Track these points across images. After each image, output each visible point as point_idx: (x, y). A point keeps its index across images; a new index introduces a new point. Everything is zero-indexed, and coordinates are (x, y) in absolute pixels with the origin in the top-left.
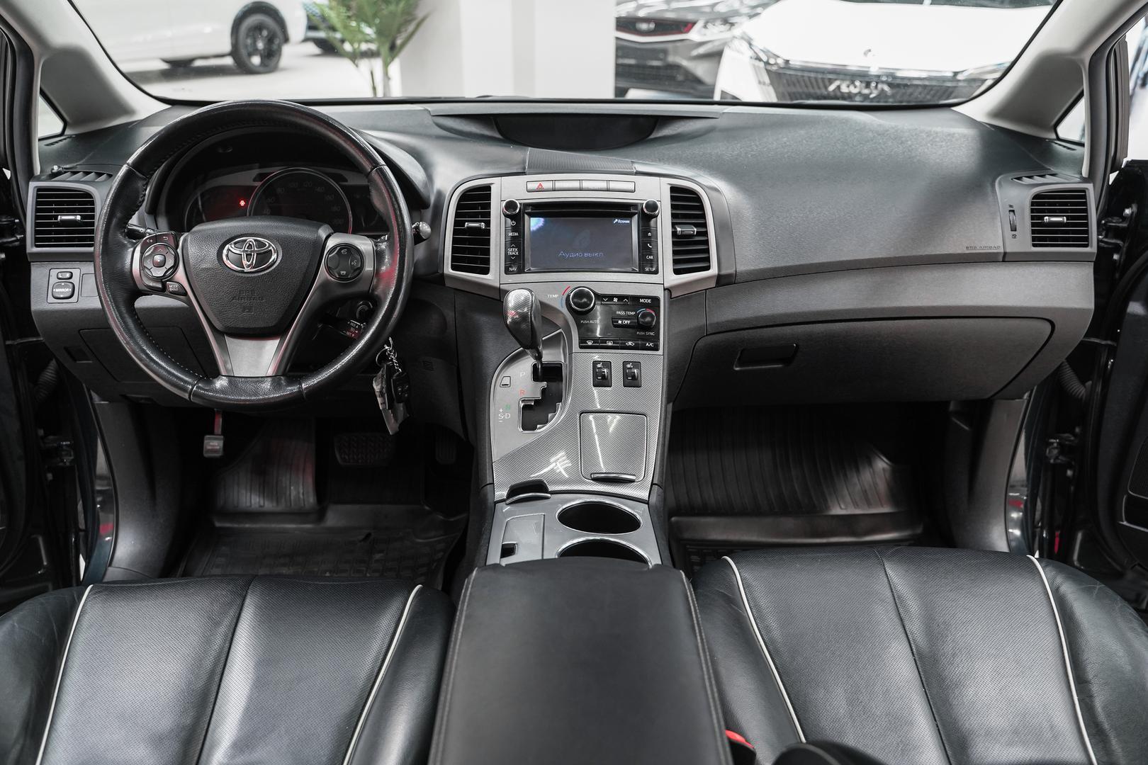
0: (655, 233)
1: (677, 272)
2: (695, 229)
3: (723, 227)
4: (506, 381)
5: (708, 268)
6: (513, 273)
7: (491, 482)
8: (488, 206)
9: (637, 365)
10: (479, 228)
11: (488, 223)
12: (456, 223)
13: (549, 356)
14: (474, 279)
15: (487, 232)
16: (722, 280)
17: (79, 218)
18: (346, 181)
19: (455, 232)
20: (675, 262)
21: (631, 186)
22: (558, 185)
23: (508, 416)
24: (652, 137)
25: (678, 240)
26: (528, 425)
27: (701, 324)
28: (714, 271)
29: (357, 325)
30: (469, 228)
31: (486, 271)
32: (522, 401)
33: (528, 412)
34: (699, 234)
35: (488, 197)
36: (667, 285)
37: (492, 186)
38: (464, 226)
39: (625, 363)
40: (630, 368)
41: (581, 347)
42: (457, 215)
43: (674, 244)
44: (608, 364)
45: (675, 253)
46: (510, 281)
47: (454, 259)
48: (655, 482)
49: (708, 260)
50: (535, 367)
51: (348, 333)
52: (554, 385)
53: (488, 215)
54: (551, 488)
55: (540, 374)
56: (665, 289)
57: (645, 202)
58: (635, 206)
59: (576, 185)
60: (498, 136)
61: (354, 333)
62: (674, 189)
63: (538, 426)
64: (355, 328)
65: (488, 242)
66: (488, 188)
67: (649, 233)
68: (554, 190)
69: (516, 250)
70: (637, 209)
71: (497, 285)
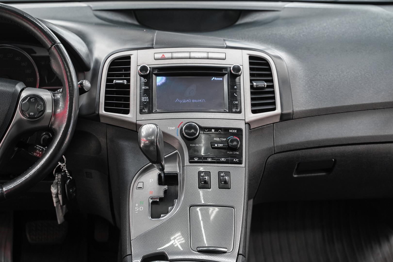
0: (238, 86)
1: (254, 112)
2: (266, 84)
3: (284, 82)
4: (140, 185)
5: (274, 109)
6: (145, 113)
7: (130, 253)
8: (129, 69)
9: (228, 173)
10: (123, 84)
11: (129, 81)
12: (108, 81)
13: (169, 168)
14: (119, 118)
15: (128, 86)
16: (284, 117)
18: (35, 53)
19: (107, 86)
20: (253, 105)
21: (223, 56)
22: (175, 55)
23: (141, 208)
24: (238, 23)
25: (254, 91)
26: (155, 215)
27: (271, 146)
28: (278, 111)
29: (41, 148)
30: (116, 84)
31: (127, 112)
32: (151, 198)
33: (154, 206)
34: (268, 87)
35: (129, 63)
36: (247, 120)
37: (132, 57)
38: (113, 82)
39: (219, 173)
40: (223, 176)
41: (190, 162)
42: (108, 75)
43: (252, 93)
44: (208, 173)
45: (252, 99)
46: (143, 119)
47: (106, 104)
48: (241, 252)
49: (274, 104)
50: (160, 175)
51: (35, 154)
52: (173, 188)
53: (129, 75)
54: (170, 257)
55: (163, 180)
56: (246, 123)
57: (232, 66)
58: (226, 68)
59: (187, 55)
60: (136, 23)
61: (39, 154)
62: (251, 58)
63: (162, 215)
64: (39, 150)
65: (128, 93)
66: (129, 57)
67: (235, 87)
68: (172, 58)
69: (147, 98)
70: (227, 71)
71: (134, 121)
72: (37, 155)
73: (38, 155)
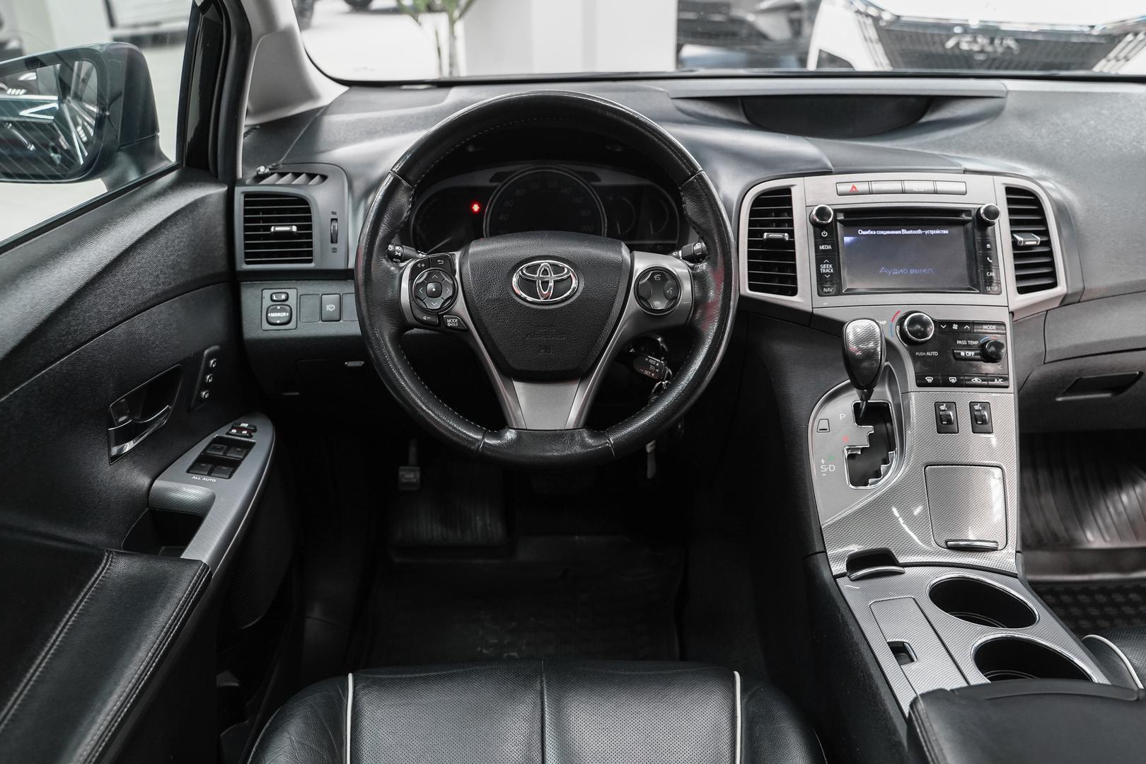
0: (993, 244)
1: (1022, 290)
2: (1039, 238)
3: (1075, 239)
4: (824, 425)
5: (1054, 285)
6: (828, 294)
7: (822, 549)
8: (790, 212)
9: (986, 405)
10: (782, 240)
11: (791, 233)
12: (751, 233)
13: (882, 393)
14: (780, 302)
15: (791, 244)
16: (1065, 301)
17: (294, 229)
18: (599, 180)
19: (750, 244)
20: (1019, 278)
21: (961, 188)
22: (875, 187)
23: (832, 468)
24: (924, 120)
25: (1020, 252)
26: (859, 479)
27: (1041, 351)
28: (1061, 289)
29: (657, 362)
30: (769, 240)
31: (794, 292)
32: (848, 450)
33: (852, 461)
34: (1043, 244)
35: (789, 201)
36: (1012, 308)
37: (793, 189)
38: (762, 236)
39: (972, 404)
40: (979, 410)
41: (919, 385)
42: (751, 223)
43: (1016, 257)
44: (951, 405)
45: (1017, 267)
46: (825, 304)
47: (751, 277)
48: (1019, 549)
49: (1053, 275)
50: (857, 406)
51: (646, 373)
52: (882, 428)
53: (791, 223)
54: (902, 559)
55: (861, 415)
56: (1010, 313)
57: (984, 207)
58: (968, 212)
59: (897, 186)
60: (744, 120)
61: (655, 372)
62: (1009, 190)
63: (870, 481)
64: (654, 366)
65: (793, 256)
66: (787, 190)
67: (988, 245)
68: (871, 193)
69: (831, 266)
70: (970, 215)
71: (809, 309)
72: (651, 374)
73: (653, 375)
